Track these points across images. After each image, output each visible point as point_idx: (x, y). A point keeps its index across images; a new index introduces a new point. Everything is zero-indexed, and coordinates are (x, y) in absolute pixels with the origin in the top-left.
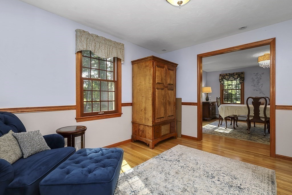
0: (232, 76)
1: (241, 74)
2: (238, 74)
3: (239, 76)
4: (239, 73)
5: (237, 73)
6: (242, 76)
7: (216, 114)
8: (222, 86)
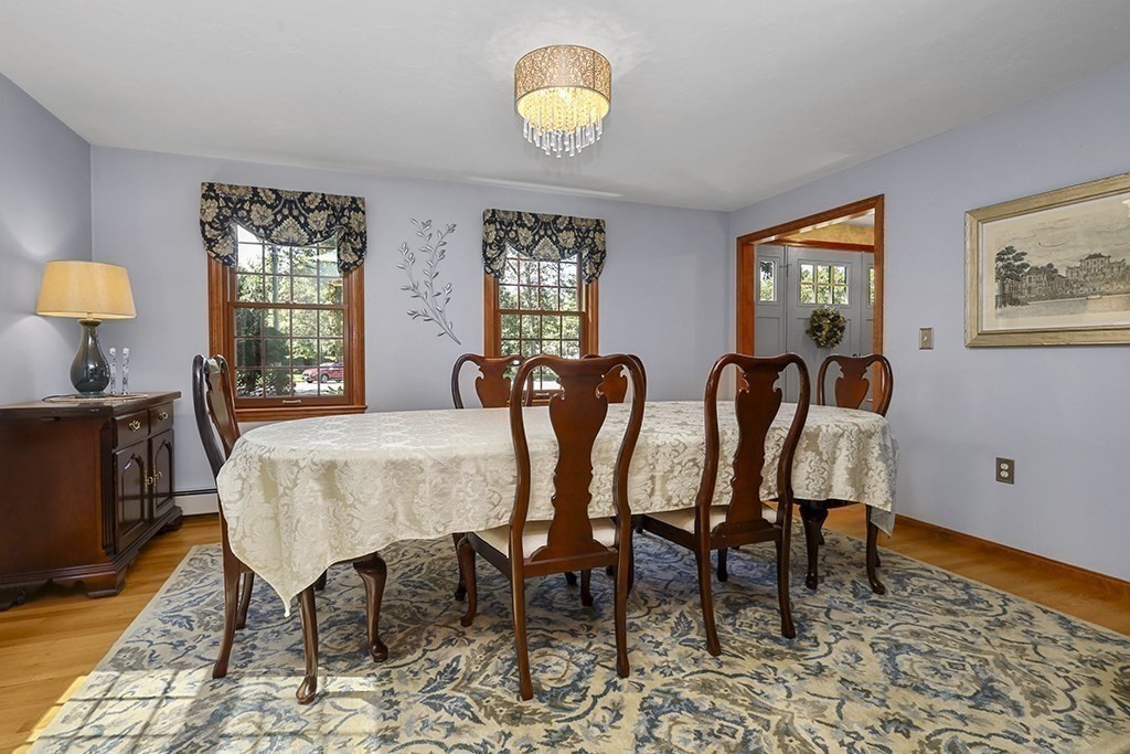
0: (295, 213)
1: (350, 209)
2: (334, 209)
3: (338, 219)
4: (337, 197)
5: (323, 200)
6: (354, 224)
7: (177, 489)
8: (223, 271)
